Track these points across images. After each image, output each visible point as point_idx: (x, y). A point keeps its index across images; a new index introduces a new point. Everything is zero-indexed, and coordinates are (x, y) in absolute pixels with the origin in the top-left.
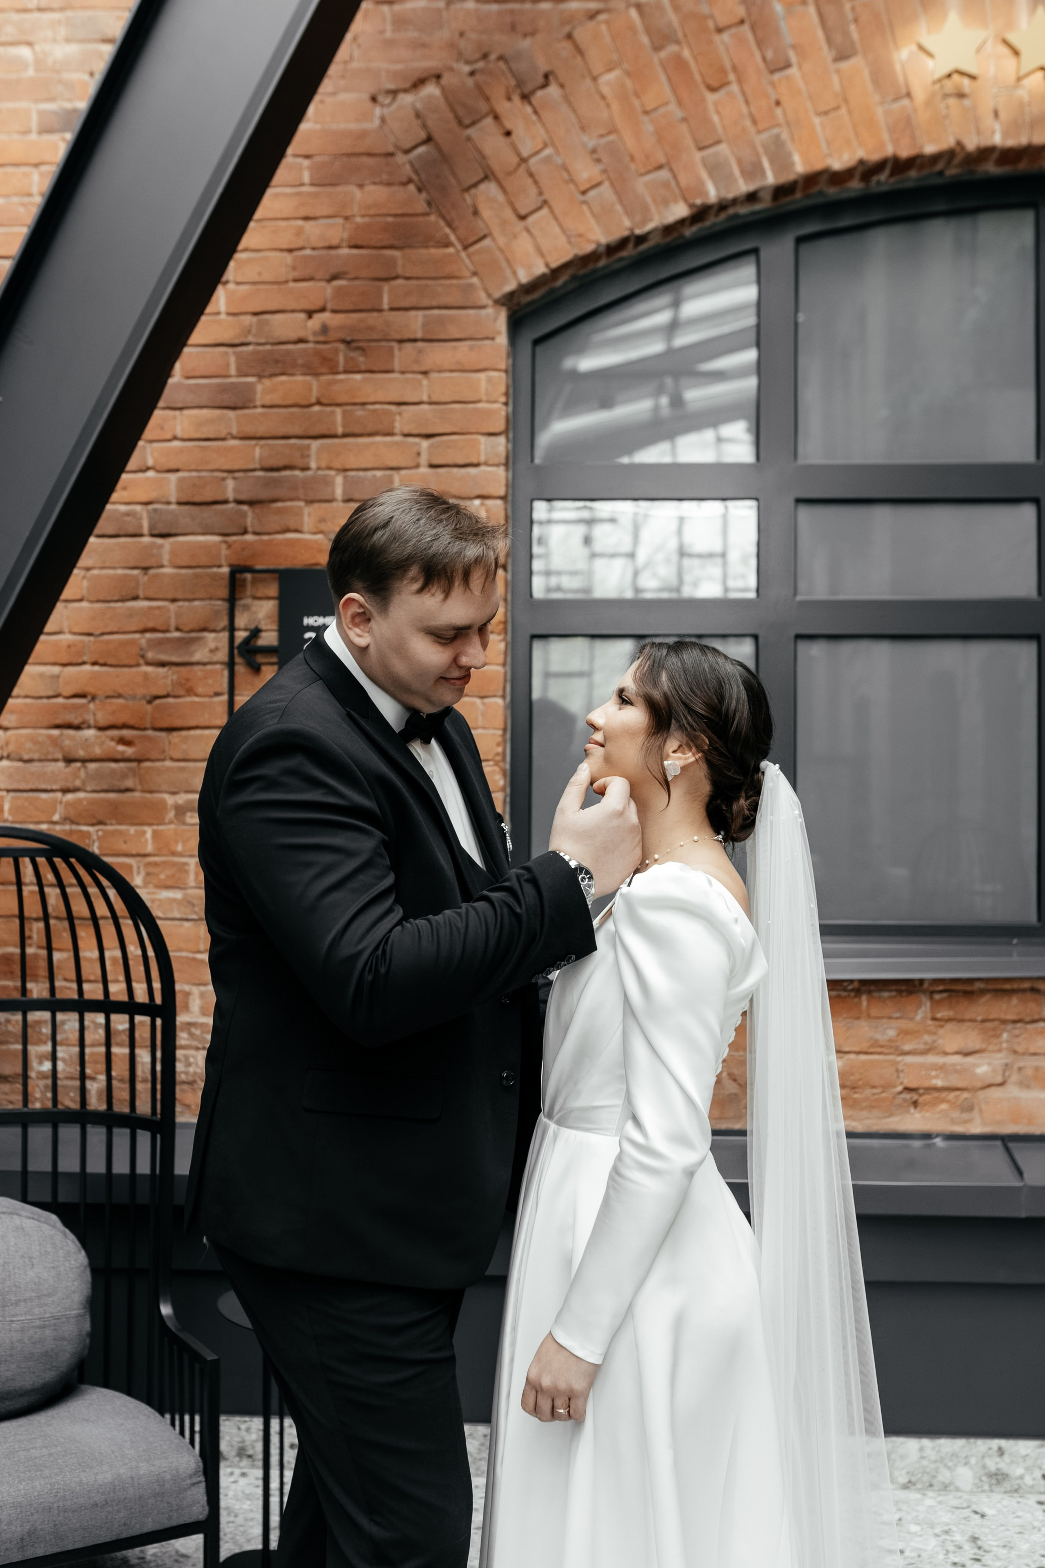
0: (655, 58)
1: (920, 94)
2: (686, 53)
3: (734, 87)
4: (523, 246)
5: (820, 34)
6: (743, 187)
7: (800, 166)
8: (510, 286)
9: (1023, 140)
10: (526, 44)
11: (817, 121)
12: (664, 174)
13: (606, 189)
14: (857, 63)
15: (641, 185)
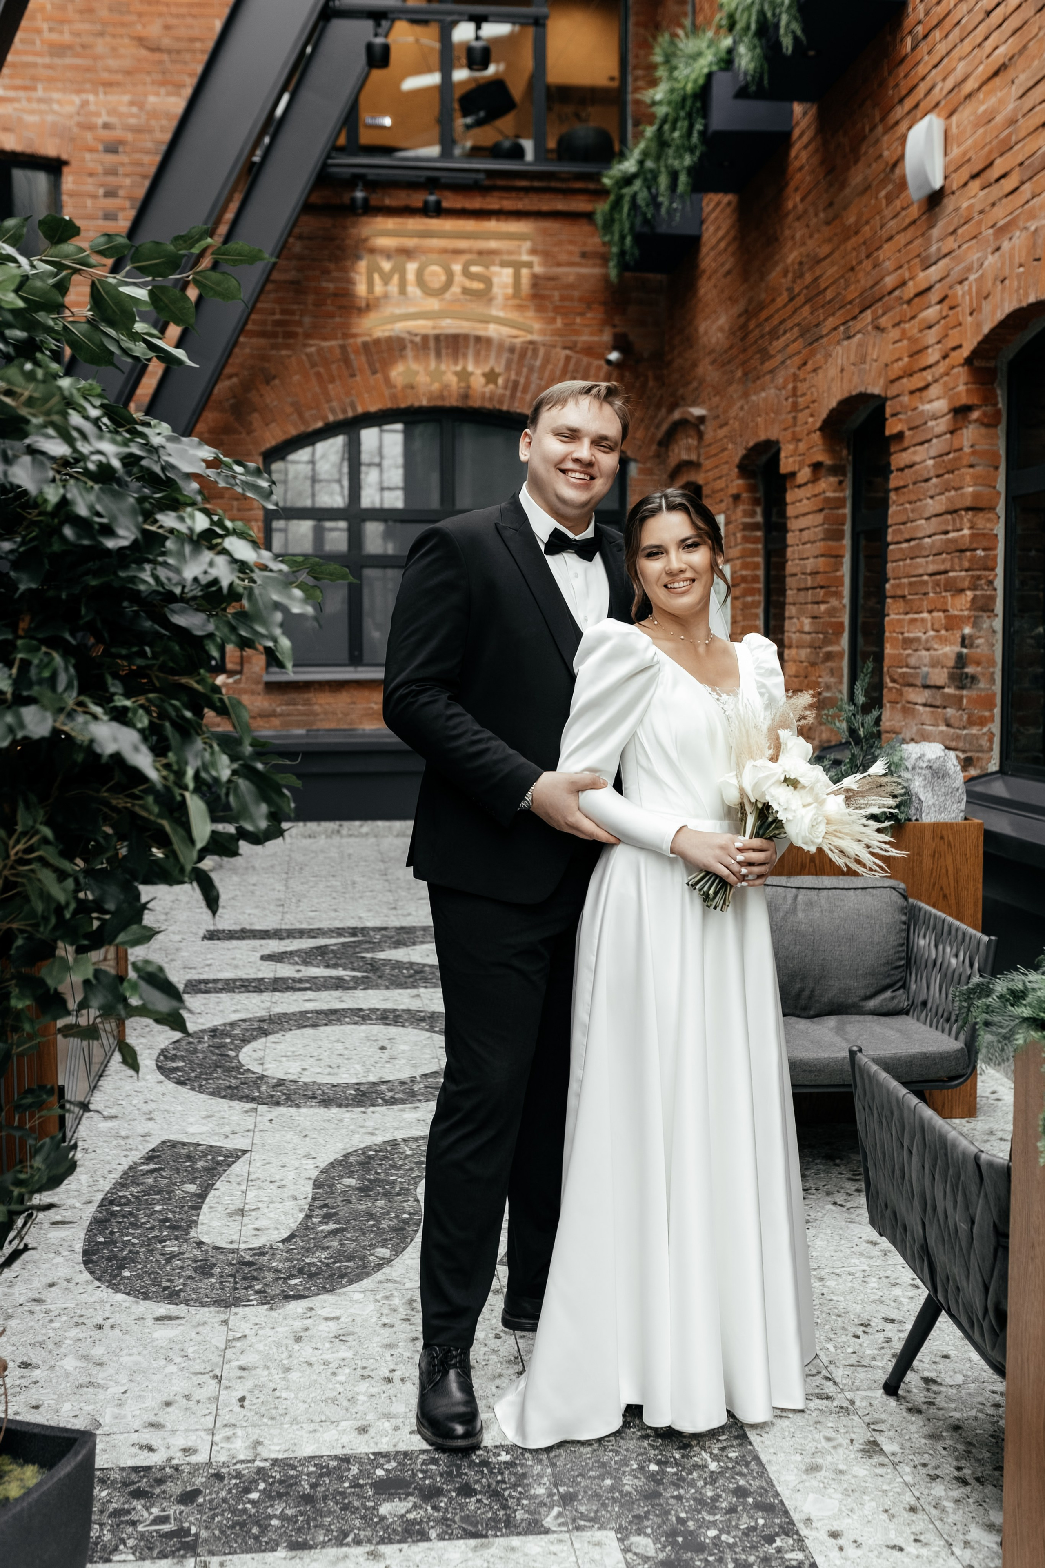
0: (312, 372)
1: (399, 387)
2: (322, 370)
3: (338, 383)
4: (268, 434)
5: (366, 366)
6: (341, 417)
7: (360, 410)
8: (263, 449)
9: (432, 404)
10: (267, 365)
11: (366, 395)
12: (314, 412)
13: (295, 417)
14: (379, 376)
15: (307, 414)
